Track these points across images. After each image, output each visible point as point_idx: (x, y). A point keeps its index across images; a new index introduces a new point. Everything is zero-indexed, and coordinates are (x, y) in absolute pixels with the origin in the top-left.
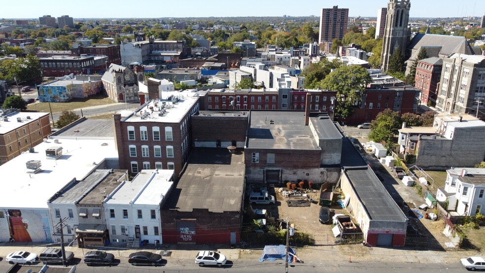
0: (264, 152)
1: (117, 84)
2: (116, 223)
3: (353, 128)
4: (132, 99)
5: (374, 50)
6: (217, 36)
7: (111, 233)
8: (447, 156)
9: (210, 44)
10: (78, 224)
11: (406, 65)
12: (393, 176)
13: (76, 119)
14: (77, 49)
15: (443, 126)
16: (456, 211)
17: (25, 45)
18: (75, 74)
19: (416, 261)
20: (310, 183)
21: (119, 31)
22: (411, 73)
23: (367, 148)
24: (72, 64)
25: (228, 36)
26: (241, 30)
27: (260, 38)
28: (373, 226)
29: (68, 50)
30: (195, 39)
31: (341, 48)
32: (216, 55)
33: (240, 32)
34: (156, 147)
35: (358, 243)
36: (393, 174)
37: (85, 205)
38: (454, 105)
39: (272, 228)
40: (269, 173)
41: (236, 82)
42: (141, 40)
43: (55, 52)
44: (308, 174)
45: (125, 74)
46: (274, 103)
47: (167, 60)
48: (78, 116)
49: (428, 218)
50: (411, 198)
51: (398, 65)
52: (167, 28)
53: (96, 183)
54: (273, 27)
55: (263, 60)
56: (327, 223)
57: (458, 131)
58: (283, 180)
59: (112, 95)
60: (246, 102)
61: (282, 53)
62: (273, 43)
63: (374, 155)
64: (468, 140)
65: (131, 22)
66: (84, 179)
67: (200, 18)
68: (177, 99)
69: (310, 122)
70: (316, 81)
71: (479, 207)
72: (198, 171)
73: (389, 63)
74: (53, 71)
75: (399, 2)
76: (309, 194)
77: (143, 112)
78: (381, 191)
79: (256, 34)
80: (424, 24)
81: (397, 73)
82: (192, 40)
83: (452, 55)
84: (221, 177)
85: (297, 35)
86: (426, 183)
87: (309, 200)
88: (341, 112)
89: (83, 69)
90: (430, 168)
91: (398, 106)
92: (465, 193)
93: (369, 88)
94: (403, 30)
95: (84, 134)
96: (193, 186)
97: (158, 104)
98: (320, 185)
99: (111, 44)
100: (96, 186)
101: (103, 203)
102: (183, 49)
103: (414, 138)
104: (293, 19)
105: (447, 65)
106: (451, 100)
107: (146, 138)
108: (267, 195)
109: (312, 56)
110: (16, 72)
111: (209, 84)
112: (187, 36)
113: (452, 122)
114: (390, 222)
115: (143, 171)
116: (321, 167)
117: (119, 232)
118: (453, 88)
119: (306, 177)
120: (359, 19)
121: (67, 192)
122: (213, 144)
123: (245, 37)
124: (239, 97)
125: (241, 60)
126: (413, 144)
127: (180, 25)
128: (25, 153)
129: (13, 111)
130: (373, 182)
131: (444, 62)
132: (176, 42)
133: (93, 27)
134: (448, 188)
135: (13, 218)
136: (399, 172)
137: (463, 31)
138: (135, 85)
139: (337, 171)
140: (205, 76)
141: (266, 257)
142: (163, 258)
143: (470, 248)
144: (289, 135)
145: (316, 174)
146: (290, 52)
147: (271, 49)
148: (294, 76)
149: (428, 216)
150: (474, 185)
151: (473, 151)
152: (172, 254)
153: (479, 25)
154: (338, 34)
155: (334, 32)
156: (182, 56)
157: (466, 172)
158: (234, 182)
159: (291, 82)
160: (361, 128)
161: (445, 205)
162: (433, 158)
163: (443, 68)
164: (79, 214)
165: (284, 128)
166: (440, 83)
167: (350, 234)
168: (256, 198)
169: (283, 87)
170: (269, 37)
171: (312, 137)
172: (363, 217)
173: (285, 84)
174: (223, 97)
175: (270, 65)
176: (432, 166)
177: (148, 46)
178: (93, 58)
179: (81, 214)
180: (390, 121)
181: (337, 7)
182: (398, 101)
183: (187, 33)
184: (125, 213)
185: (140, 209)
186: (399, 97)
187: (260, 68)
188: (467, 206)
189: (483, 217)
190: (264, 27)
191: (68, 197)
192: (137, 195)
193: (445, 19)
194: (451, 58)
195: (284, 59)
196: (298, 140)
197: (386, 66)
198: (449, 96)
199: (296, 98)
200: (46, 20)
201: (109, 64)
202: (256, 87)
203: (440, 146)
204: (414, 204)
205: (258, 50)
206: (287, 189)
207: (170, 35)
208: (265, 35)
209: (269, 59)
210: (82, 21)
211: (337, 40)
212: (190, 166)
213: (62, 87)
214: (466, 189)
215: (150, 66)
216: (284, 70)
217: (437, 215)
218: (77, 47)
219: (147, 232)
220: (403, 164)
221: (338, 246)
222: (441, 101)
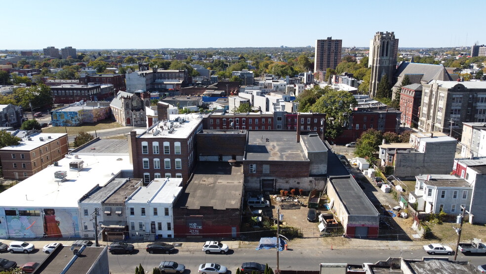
0: (260, 163)
1: (125, 109)
2: (134, 220)
3: (342, 147)
4: (139, 123)
5: (364, 78)
6: (216, 66)
7: (130, 228)
8: (421, 168)
9: (210, 74)
10: (102, 221)
11: (392, 91)
12: (374, 185)
13: (91, 139)
14: (84, 78)
15: (417, 141)
16: (424, 211)
17: (32, 75)
18: (85, 101)
19: (387, 248)
20: (300, 190)
21: (121, 62)
22: (396, 98)
23: (353, 163)
24: (81, 92)
25: (227, 66)
26: (240, 61)
27: (258, 68)
28: (351, 221)
29: (75, 79)
30: (196, 69)
31: (334, 76)
32: (216, 84)
33: (239, 62)
34: (166, 160)
35: (340, 236)
36: (374, 183)
37: (110, 204)
38: (433, 126)
39: (266, 223)
40: (265, 182)
41: (235, 107)
42: (145, 70)
43: (62, 81)
44: (298, 183)
45: (132, 100)
46: (270, 125)
47: (170, 88)
48: (93, 136)
49: (400, 216)
50: (387, 202)
51: (384, 91)
52: (167, 58)
53: (116, 188)
54: (270, 57)
55: (260, 88)
56: (314, 221)
57: (428, 145)
58: (277, 188)
59: (120, 119)
60: (244, 124)
61: (278, 82)
62: (270, 72)
63: (358, 169)
64: (438, 153)
65: (132, 53)
66: (106, 186)
67: (199, 49)
68: (183, 120)
69: (301, 139)
70: (308, 106)
71: (442, 206)
72: (202, 180)
73: (377, 90)
74: (62, 99)
75: (384, 34)
76: (299, 200)
77: (155, 131)
78: (360, 195)
79: (254, 64)
80: (417, 54)
81: (385, 98)
82: (193, 69)
83: (430, 81)
84: (223, 184)
85: (293, 65)
86: (401, 190)
87: (299, 204)
88: (330, 133)
89: (91, 96)
90: (407, 178)
91: (382, 127)
92: (430, 195)
93: (356, 111)
94: (389, 60)
95: (100, 151)
96: (199, 191)
97: (167, 124)
98: (309, 192)
99: (115, 73)
100: (117, 190)
101: (125, 202)
102: (185, 78)
103: (392, 152)
104: (290, 50)
105: (426, 90)
106: (430, 122)
107: (158, 152)
108: (262, 199)
109: (307, 84)
110: (30, 99)
111: (210, 110)
112: (188, 66)
113: (424, 138)
114: (365, 216)
115: (155, 179)
116: (310, 177)
117: (137, 228)
118: (432, 111)
119: (297, 186)
120: (354, 50)
121: (93, 195)
122: (215, 158)
123: (243, 67)
124: (238, 119)
125: (240, 88)
126: (391, 158)
127: (180, 55)
128: (50, 166)
129: (35, 132)
130: (354, 188)
131: (424, 88)
132: (178, 71)
133: (96, 58)
134: (417, 192)
135: (47, 216)
136: (379, 181)
137: (453, 61)
138: (141, 110)
139: (323, 180)
140: (206, 103)
141: (262, 246)
142: (175, 248)
143: (433, 239)
144: (282, 150)
145: (306, 183)
146: (286, 81)
147: (267, 78)
148: (289, 102)
149: (400, 215)
150: (436, 187)
151: (443, 163)
152: (183, 246)
153: (470, 54)
154: (332, 64)
155: (329, 62)
156: (183, 85)
157: (431, 177)
158: (235, 188)
159: (284, 106)
160: (349, 146)
161: (415, 206)
162: (409, 169)
163: (423, 93)
164: (104, 212)
165: (278, 145)
166: (421, 107)
167: (333, 229)
168: (253, 202)
169: (278, 110)
170: (266, 66)
171: (302, 151)
172: (343, 213)
173: (280, 108)
174: (223, 119)
175: (267, 93)
176: (408, 177)
177: (152, 75)
178: (100, 87)
179: (106, 212)
180: (373, 139)
181: (331, 38)
182: (381, 122)
183: (188, 63)
184: (143, 211)
185: (155, 207)
186: (382, 118)
187: (258, 94)
188: (432, 205)
189: (445, 214)
190: (262, 57)
191: (95, 198)
192: (152, 197)
193: (439, 49)
194: (429, 84)
195: (280, 87)
196: (290, 154)
197: (374, 92)
198: (428, 118)
199: (289, 120)
200: (51, 51)
201: (117, 91)
202: (253, 111)
203: (414, 159)
204: (390, 206)
205: (255, 79)
206: (281, 195)
207: (171, 65)
208: (262, 65)
209: (266, 87)
210: (84, 52)
211: (330, 70)
212: (196, 176)
213: (74, 112)
214: (430, 191)
215: (154, 94)
216: (279, 96)
217: (407, 214)
218: (84, 77)
219: (161, 227)
220: (382, 175)
221: (323, 238)
222: (422, 122)
